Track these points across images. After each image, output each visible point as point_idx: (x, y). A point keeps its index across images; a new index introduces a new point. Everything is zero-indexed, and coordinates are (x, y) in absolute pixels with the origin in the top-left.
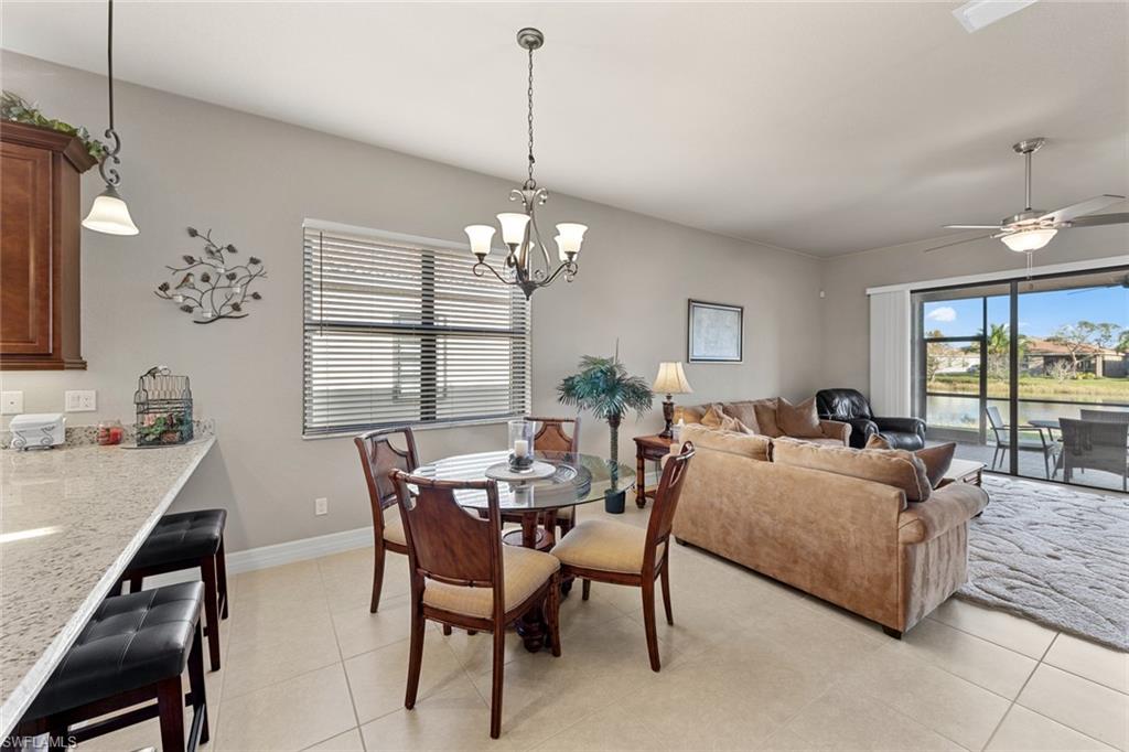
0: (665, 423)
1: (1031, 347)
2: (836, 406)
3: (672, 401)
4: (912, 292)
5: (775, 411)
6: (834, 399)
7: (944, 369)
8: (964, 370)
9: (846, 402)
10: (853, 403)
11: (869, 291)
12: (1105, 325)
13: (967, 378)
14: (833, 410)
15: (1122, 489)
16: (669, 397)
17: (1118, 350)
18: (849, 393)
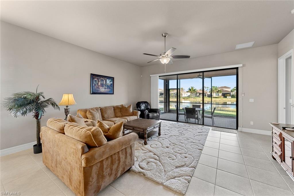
0: (66, 116)
1: (197, 91)
2: (141, 106)
3: (68, 108)
4: (159, 76)
5: (121, 109)
6: (140, 104)
7: (183, 96)
8: (187, 96)
9: (144, 105)
10: (146, 105)
11: (151, 76)
12: (207, 87)
13: (187, 98)
14: (140, 108)
15: (195, 123)
16: (67, 107)
17: (209, 92)
18: (145, 102)
